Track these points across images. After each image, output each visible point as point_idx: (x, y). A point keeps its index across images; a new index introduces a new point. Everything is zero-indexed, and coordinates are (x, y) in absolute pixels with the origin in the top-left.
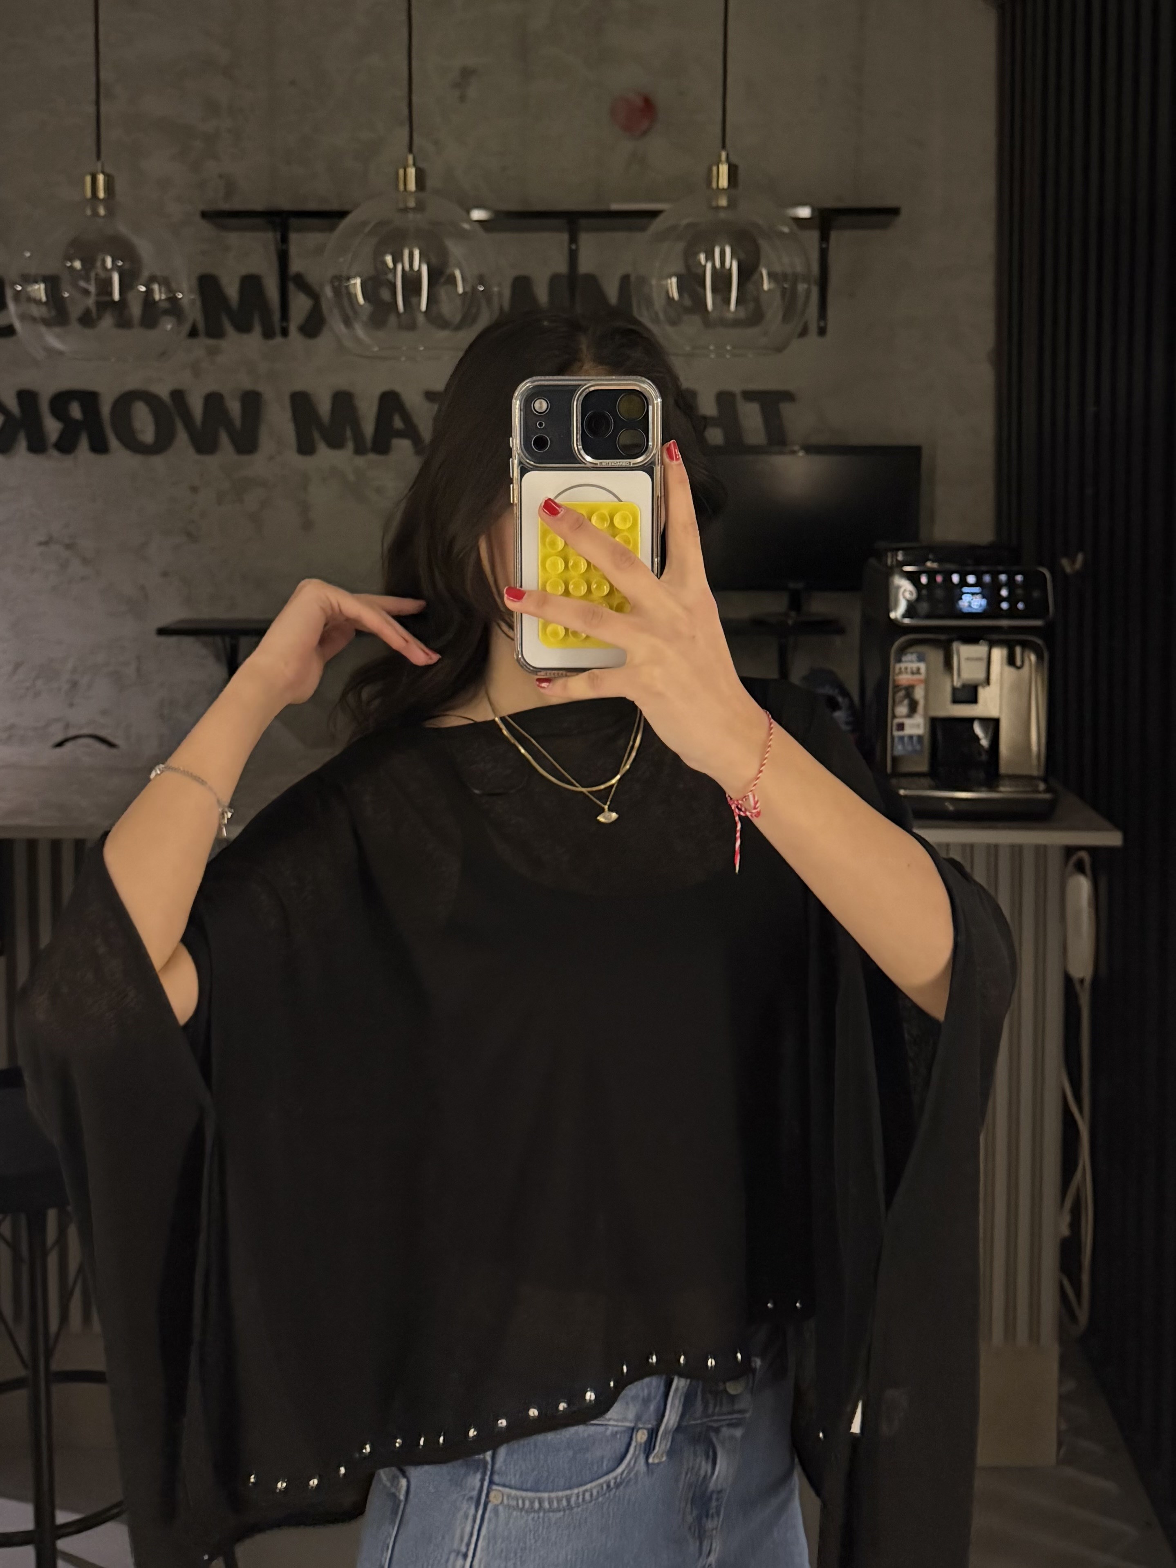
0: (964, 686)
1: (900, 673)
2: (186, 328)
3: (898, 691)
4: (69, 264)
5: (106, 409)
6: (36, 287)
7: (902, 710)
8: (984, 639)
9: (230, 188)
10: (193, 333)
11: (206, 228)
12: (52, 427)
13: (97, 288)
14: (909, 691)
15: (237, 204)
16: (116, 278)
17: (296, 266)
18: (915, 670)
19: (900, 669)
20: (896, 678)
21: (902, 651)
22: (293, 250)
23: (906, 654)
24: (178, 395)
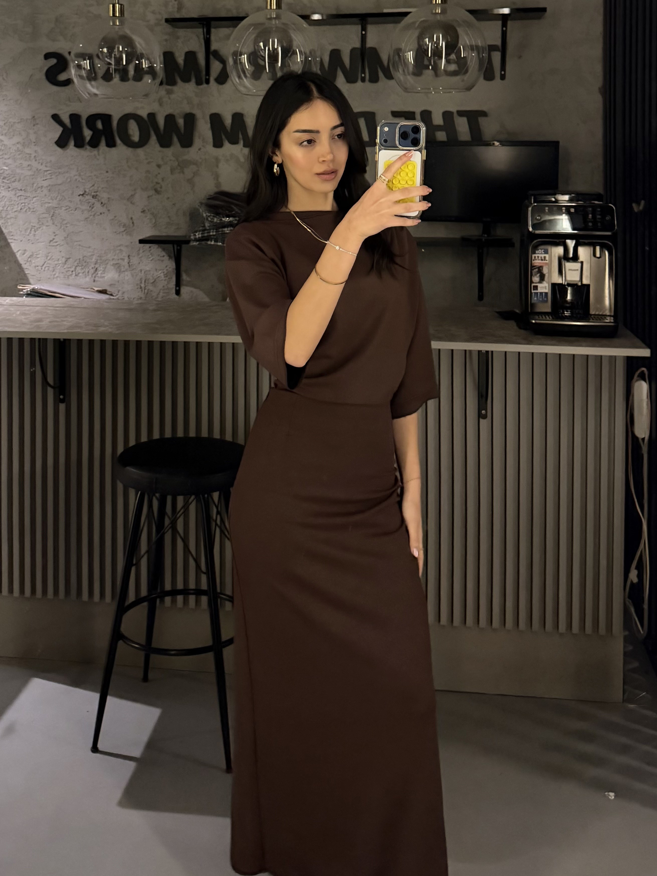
1: (535, 259)
2: (158, 81)
3: (533, 270)
4: (101, 50)
5: (115, 123)
6: (85, 62)
7: (536, 279)
9: (180, 7)
10: (161, 84)
11: (168, 28)
12: (87, 133)
13: (115, 62)
14: (540, 269)
15: (184, 14)
16: (124, 56)
17: (214, 46)
18: (543, 258)
19: (535, 257)
20: (533, 262)
21: (535, 248)
22: (213, 38)
23: (538, 250)
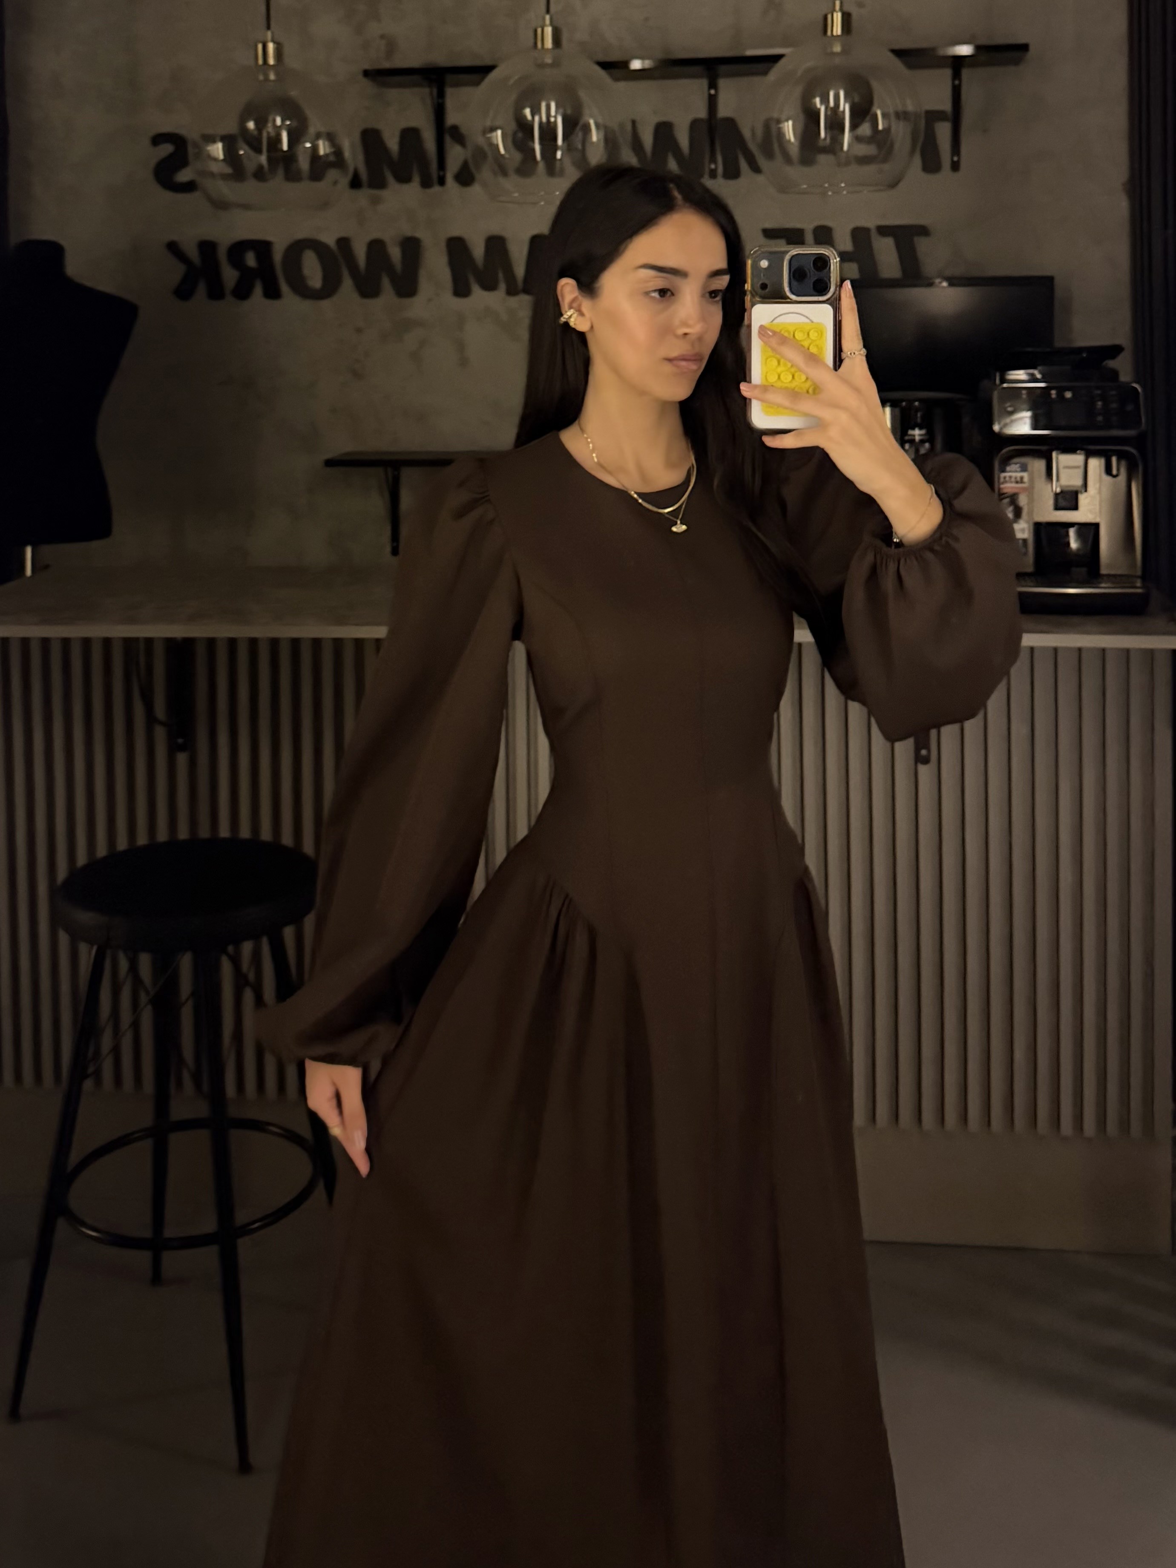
0: (1062, 492)
1: (1005, 482)
2: (349, 178)
4: (244, 125)
5: (278, 256)
6: (215, 146)
8: (1082, 449)
9: (391, 47)
10: (356, 183)
11: (368, 86)
12: (230, 275)
13: (268, 144)
14: (1013, 499)
15: (398, 62)
16: (285, 135)
17: (452, 119)
18: (1019, 479)
19: (1005, 478)
20: (1002, 486)
21: (1006, 462)
22: (449, 104)
23: (1010, 465)
24: (344, 243)
